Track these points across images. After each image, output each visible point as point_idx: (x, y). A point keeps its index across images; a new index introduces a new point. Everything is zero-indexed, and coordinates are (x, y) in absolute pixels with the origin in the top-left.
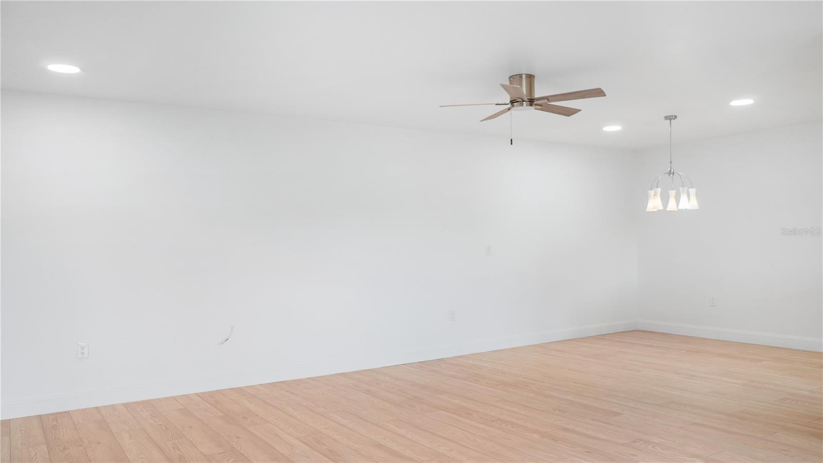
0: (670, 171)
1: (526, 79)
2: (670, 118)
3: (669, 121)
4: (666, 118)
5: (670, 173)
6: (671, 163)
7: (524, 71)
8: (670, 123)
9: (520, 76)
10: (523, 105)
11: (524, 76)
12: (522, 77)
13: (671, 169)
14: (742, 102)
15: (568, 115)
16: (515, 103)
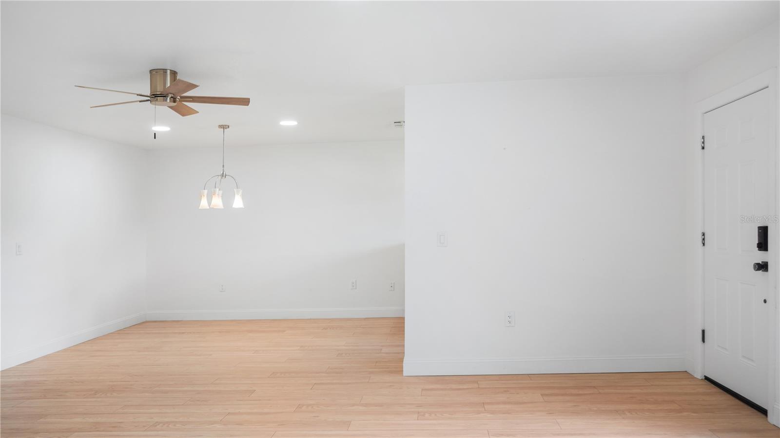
0: (223, 173)
1: (170, 75)
2: (224, 127)
3: (222, 129)
4: (221, 126)
5: (222, 175)
6: (223, 166)
7: (169, 67)
8: (224, 132)
9: (165, 71)
10: (166, 101)
11: (169, 72)
12: (166, 72)
13: (223, 172)
14: (289, 123)
15: (183, 115)
16: (159, 98)
